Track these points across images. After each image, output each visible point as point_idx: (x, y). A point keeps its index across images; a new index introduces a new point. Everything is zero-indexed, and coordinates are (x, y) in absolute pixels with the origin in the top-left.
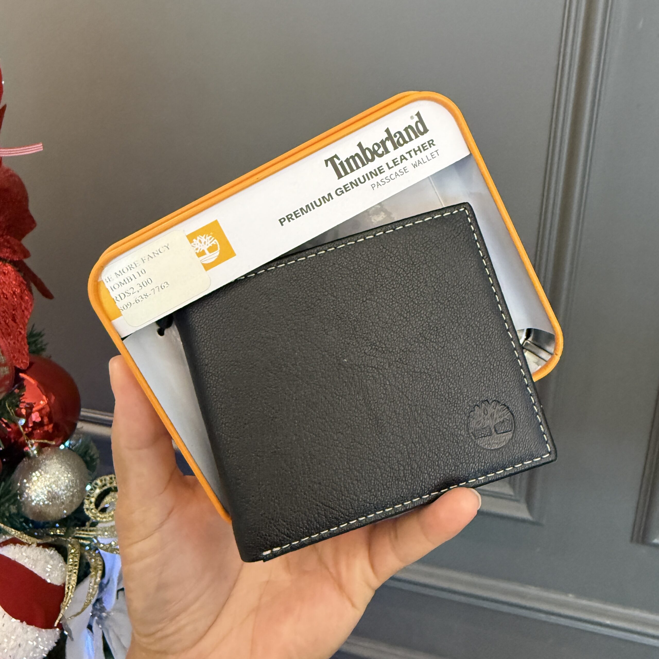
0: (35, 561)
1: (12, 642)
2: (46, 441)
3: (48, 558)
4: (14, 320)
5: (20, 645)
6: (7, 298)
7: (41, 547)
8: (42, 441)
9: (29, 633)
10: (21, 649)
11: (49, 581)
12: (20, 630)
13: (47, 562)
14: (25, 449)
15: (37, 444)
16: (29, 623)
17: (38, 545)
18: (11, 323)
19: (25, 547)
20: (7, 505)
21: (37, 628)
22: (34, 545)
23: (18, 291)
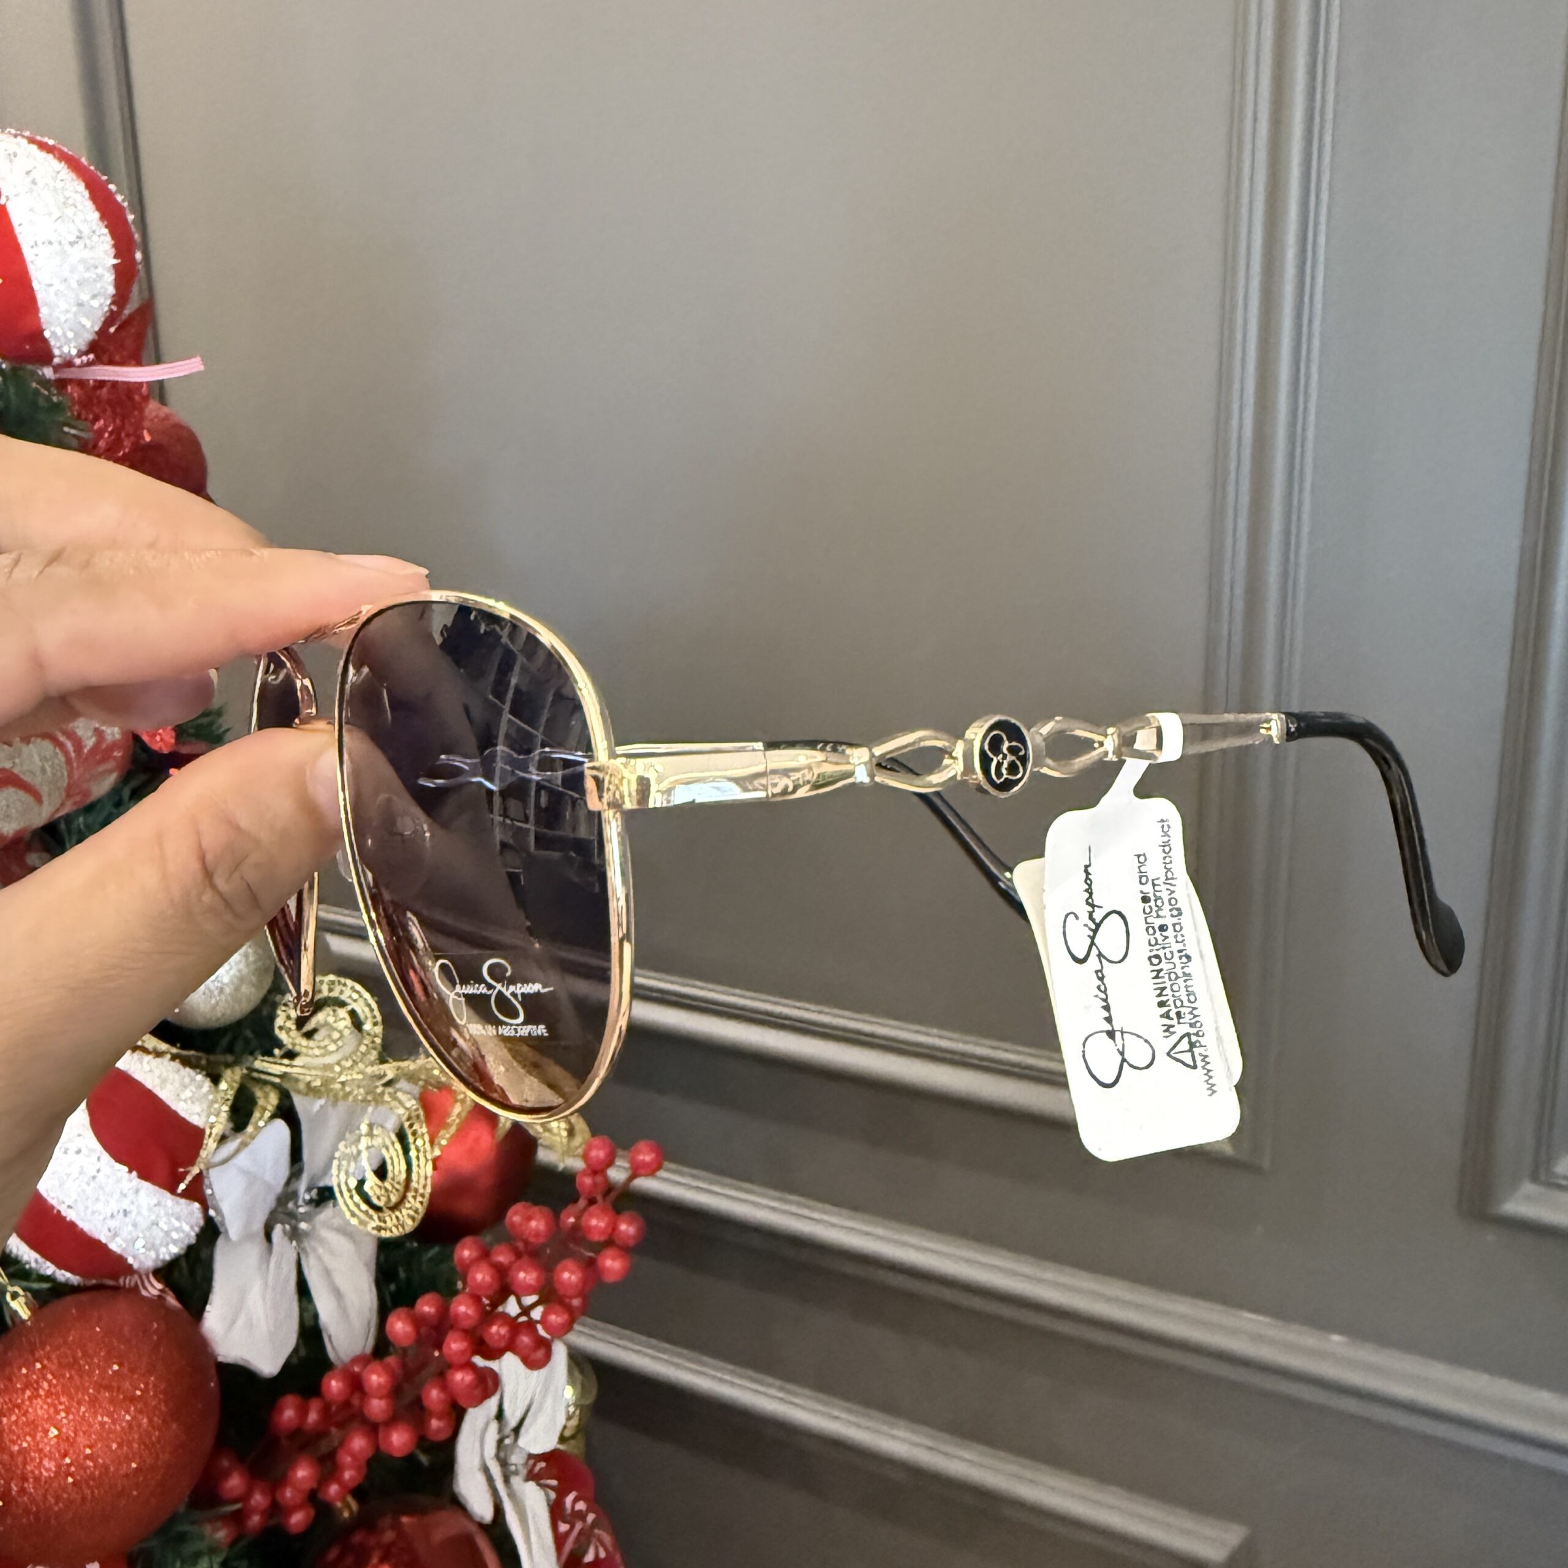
0: (164, 1081)
1: (113, 1204)
3: (187, 1080)
7: (177, 1061)
10: (127, 1220)
12: (127, 1186)
13: (185, 1087)
16: (143, 1176)
19: (150, 1057)
21: (157, 1188)
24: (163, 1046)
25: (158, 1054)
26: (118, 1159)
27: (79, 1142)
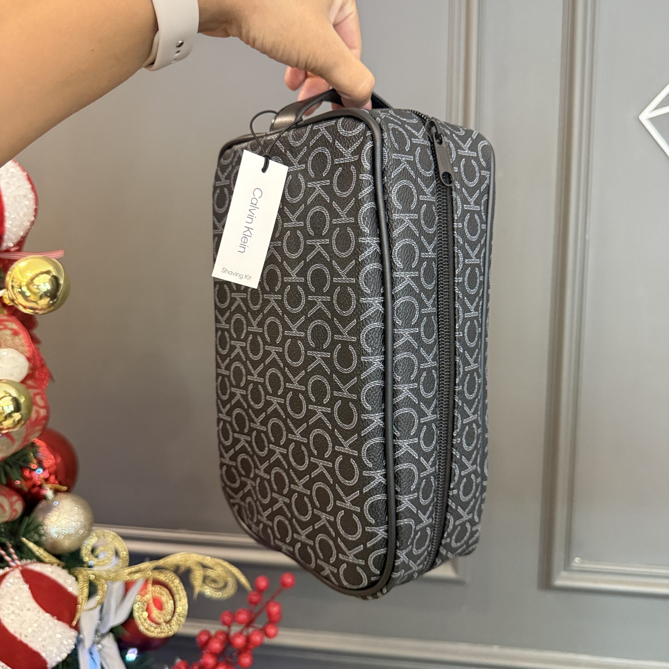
2: (60, 486)
7: (60, 566)
8: (56, 486)
9: (58, 628)
11: (69, 590)
12: (51, 624)
16: (59, 619)
24: (54, 560)
25: (52, 564)
26: (47, 612)
27: (28, 606)
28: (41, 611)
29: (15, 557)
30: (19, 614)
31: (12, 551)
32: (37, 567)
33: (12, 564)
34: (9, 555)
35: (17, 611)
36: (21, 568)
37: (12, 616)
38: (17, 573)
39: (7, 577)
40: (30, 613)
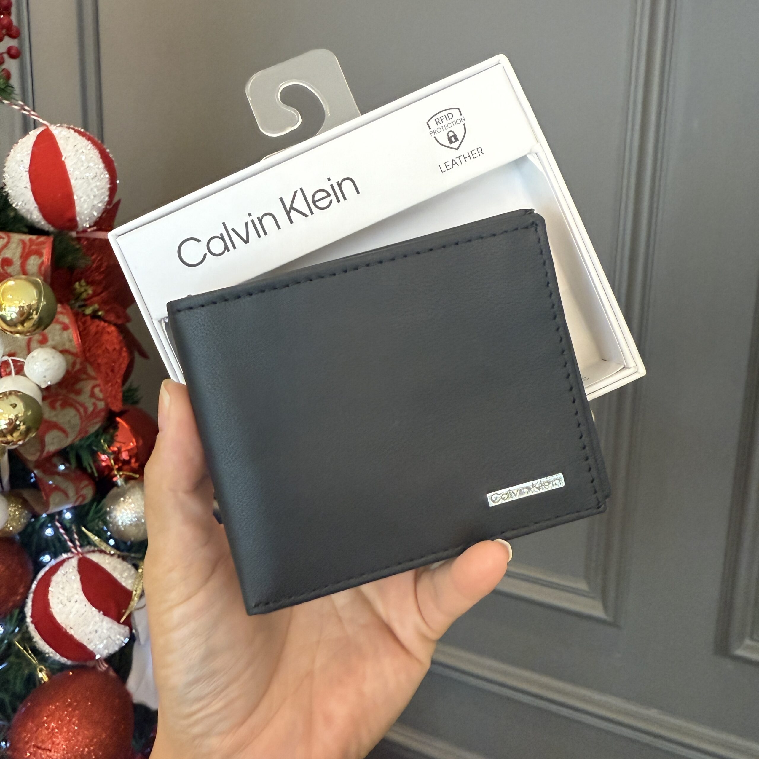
0: (115, 568)
1: (91, 627)
2: (131, 474)
3: (125, 567)
4: (113, 371)
5: (96, 631)
6: (109, 353)
7: (121, 558)
8: (128, 473)
9: (104, 623)
10: (97, 635)
11: (124, 584)
12: (97, 619)
13: (124, 571)
14: (114, 479)
15: (123, 476)
16: (106, 614)
17: (119, 557)
18: (110, 374)
19: (108, 556)
20: (97, 521)
21: (111, 620)
22: (116, 556)
23: (118, 347)
26: (94, 606)
27: (77, 597)
28: (89, 605)
29: (78, 543)
30: (66, 605)
31: (76, 536)
32: (95, 558)
33: (74, 550)
34: (72, 541)
35: (65, 601)
36: (81, 556)
37: (61, 606)
38: (74, 562)
39: (66, 564)
40: (77, 605)
